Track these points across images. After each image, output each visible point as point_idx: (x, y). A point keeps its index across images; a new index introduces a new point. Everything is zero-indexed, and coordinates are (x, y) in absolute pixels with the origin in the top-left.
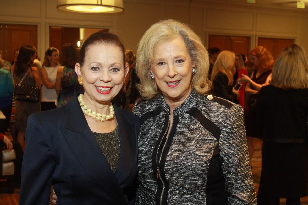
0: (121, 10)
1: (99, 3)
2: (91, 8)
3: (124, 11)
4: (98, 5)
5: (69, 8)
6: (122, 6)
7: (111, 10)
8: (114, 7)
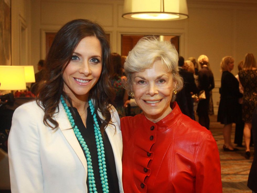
0: (186, 17)
1: (162, 11)
2: (155, 16)
3: (188, 17)
4: (161, 12)
5: (134, 16)
6: (187, 13)
7: (176, 17)
8: (178, 15)
